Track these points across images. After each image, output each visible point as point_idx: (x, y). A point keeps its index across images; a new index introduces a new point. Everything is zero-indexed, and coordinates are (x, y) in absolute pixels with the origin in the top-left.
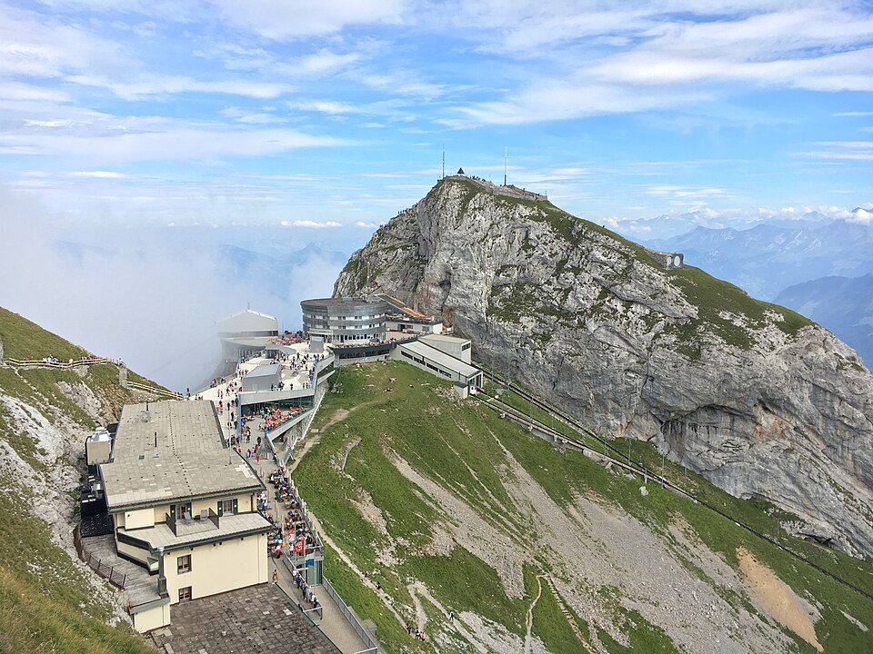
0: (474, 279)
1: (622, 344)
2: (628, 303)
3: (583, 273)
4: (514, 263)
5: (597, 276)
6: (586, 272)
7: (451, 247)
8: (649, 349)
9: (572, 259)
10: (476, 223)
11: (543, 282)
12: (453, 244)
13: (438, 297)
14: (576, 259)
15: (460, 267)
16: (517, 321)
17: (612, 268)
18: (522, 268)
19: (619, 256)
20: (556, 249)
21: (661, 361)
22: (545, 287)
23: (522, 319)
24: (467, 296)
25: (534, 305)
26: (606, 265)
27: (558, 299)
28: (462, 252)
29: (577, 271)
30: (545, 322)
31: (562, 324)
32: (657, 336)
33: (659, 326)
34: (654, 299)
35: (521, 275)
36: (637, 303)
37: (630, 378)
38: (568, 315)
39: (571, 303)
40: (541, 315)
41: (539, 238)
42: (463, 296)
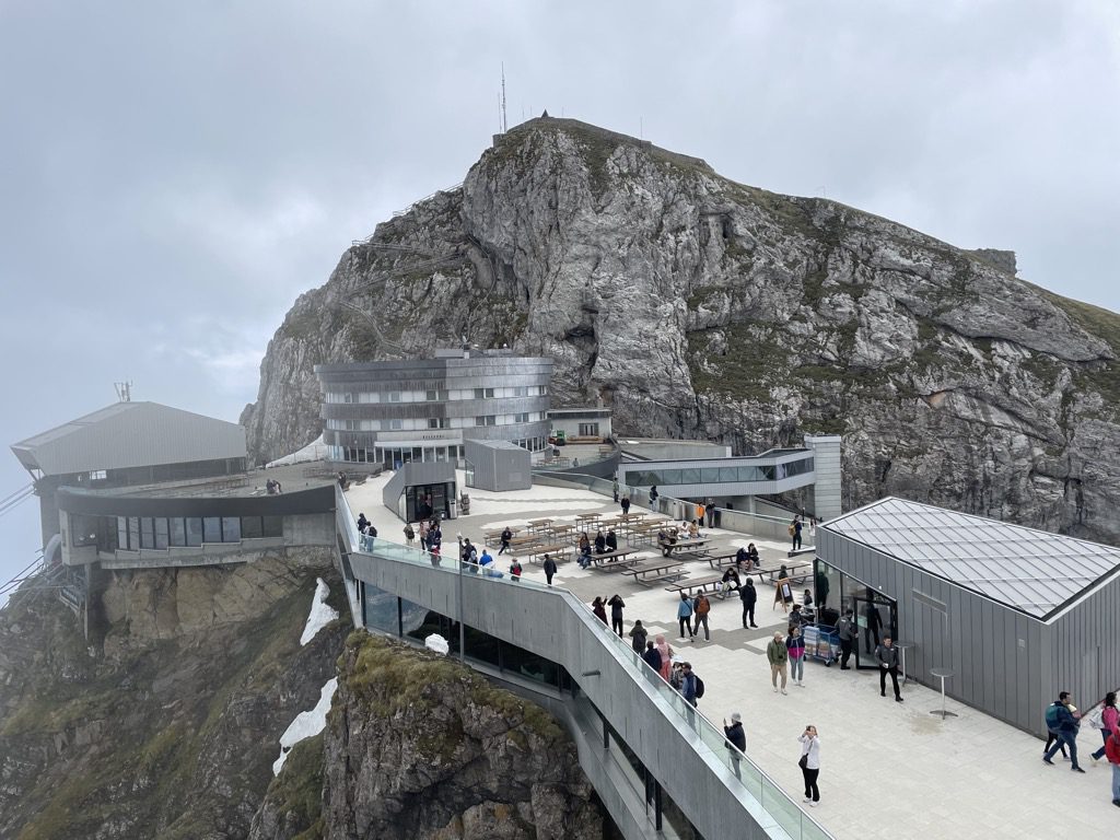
0: (653, 316)
1: (1008, 420)
2: (983, 342)
3: (873, 293)
4: (719, 283)
5: (901, 295)
6: (878, 289)
7: (592, 251)
8: (1064, 425)
9: (836, 269)
10: (637, 200)
11: (787, 318)
12: (597, 245)
13: (568, 362)
14: (846, 267)
15: (620, 294)
16: (765, 398)
17: (927, 277)
18: (737, 293)
19: (933, 255)
20: (794, 254)
21: (1095, 447)
22: (796, 327)
23: (775, 393)
24: (647, 355)
25: (785, 364)
26: (914, 273)
27: (834, 348)
28: (622, 260)
29: (856, 291)
30: (821, 395)
31: (859, 395)
32: (1068, 398)
33: (1065, 379)
34: (1034, 327)
35: (738, 307)
36: (1000, 340)
37: (1044, 486)
38: (867, 374)
39: (865, 352)
40: (808, 382)
41: (755, 235)
42: (635, 355)
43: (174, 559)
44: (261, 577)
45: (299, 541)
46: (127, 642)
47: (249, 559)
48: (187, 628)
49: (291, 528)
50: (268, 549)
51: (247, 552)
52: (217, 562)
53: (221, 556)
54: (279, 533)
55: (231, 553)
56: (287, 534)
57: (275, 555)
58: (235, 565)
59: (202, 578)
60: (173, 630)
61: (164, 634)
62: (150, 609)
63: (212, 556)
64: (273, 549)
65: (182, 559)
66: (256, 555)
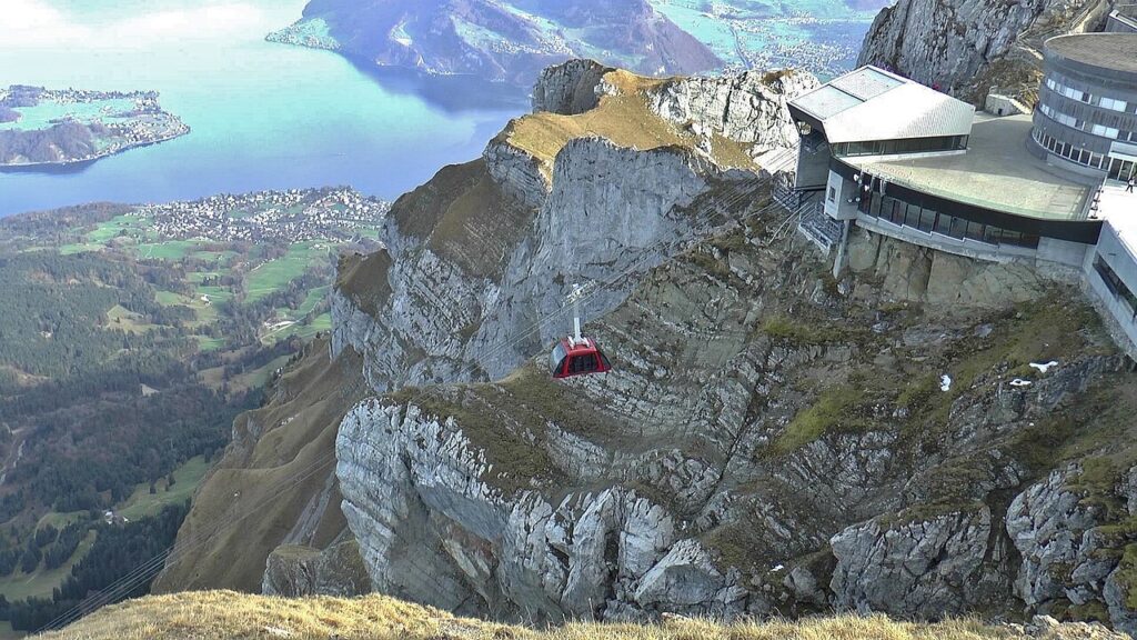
43: (935, 242)
44: (1010, 279)
45: (1049, 257)
46: (878, 293)
47: (1001, 260)
48: (932, 299)
49: (1046, 245)
50: (1019, 257)
51: (1001, 254)
52: (973, 256)
53: (978, 252)
54: (1035, 246)
55: (988, 252)
56: (1041, 248)
57: (1025, 263)
58: (988, 263)
59: (956, 264)
60: (920, 297)
61: (913, 297)
62: (906, 276)
63: (972, 250)
64: (1025, 258)
65: (943, 245)
66: (1010, 259)
